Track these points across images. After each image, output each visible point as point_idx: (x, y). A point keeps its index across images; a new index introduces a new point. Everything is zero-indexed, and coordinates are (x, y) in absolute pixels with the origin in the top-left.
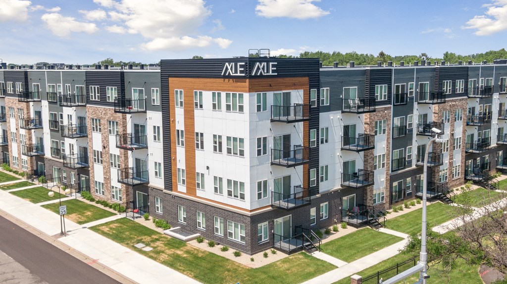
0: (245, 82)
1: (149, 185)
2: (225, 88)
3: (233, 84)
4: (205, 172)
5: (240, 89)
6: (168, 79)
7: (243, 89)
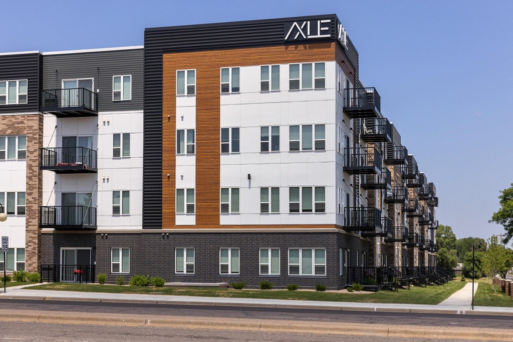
0: (330, 47)
1: (97, 232)
2: (288, 59)
3: (304, 51)
4: (242, 184)
5: (317, 57)
6: (161, 55)
7: (323, 56)
